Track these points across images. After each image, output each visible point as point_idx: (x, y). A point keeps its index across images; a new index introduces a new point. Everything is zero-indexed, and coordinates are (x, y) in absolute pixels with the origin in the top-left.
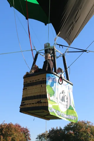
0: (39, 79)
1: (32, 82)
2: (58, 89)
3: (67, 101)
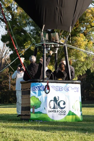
1: (24, 90)
2: (46, 98)
3: (65, 107)
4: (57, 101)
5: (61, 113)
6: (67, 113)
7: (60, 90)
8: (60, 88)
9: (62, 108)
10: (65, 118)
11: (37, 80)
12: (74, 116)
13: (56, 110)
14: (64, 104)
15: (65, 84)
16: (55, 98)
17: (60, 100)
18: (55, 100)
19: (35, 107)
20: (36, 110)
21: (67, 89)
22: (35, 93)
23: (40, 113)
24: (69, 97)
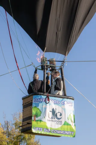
0: (29, 102)
1: (26, 104)
2: (45, 109)
3: (61, 118)
4: (55, 112)
5: (58, 122)
6: (63, 123)
7: (58, 103)
8: (58, 101)
10: (61, 128)
11: (38, 93)
12: (69, 126)
13: (54, 120)
14: (61, 115)
15: (62, 99)
16: (53, 110)
17: (57, 112)
19: (36, 116)
20: (37, 119)
21: (63, 103)
23: (41, 121)
24: (64, 109)
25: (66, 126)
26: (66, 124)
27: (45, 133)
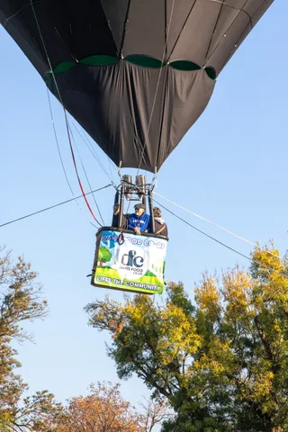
2: (118, 251)
3: (142, 265)
4: (133, 256)
5: (136, 271)
6: (144, 273)
7: (138, 243)
8: (139, 241)
9: (138, 266)
10: (141, 279)
12: (153, 278)
13: (131, 267)
14: (142, 261)
15: (145, 237)
16: (130, 252)
17: (136, 256)
18: (130, 254)
19: (103, 260)
20: (104, 264)
21: (147, 243)
22: (106, 243)
23: (109, 267)
24: (148, 253)
25: (149, 277)
26: (149, 274)
27: (115, 286)
